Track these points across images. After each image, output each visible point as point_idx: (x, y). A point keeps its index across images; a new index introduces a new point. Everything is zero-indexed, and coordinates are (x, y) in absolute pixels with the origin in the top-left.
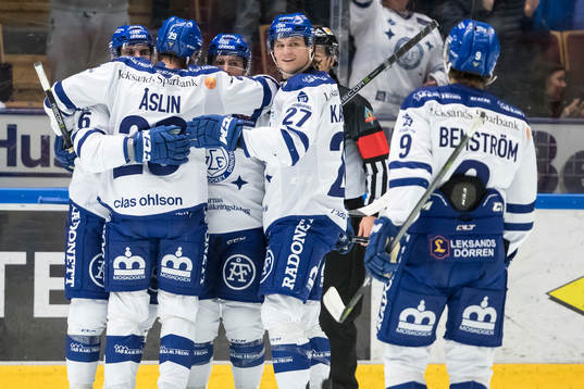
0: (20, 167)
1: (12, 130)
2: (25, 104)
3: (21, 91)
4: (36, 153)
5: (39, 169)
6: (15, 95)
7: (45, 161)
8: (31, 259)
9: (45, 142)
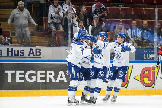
0: (14, 56)
1: (12, 49)
2: (14, 45)
3: (14, 42)
4: (16, 53)
5: (17, 56)
6: (13, 43)
7: (18, 54)
8: (16, 72)
9: (18, 51)
